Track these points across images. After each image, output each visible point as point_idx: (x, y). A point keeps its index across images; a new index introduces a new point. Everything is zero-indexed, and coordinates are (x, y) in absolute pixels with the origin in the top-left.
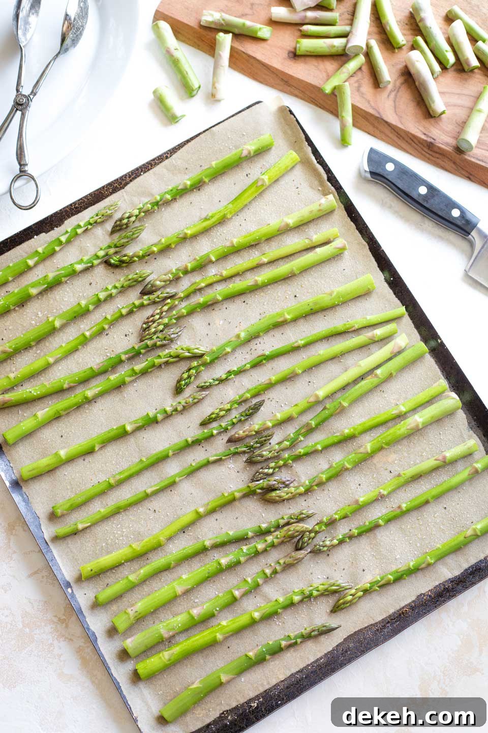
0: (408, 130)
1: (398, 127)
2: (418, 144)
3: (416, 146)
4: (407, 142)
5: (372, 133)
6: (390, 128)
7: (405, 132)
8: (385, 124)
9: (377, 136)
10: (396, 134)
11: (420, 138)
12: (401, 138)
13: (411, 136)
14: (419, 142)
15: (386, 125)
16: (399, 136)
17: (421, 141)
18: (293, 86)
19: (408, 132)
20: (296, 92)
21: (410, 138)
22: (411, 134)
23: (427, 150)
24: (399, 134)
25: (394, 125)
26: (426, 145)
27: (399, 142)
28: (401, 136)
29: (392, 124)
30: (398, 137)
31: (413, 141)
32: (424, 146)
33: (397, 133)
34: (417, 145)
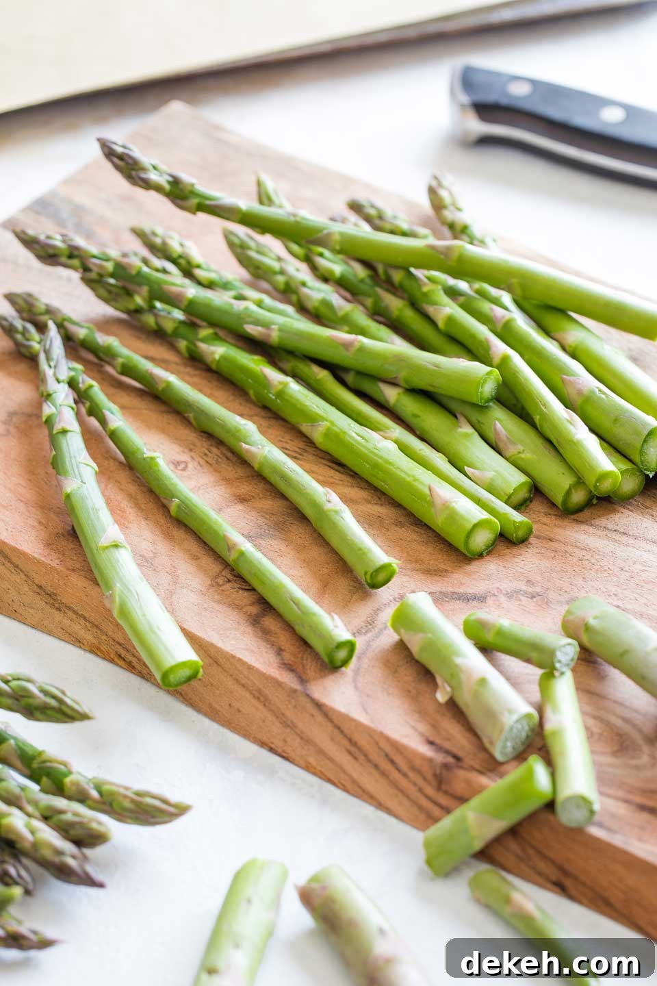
0: (380, 727)
1: (352, 720)
2: (411, 774)
3: (404, 783)
4: (376, 766)
5: (278, 744)
6: (329, 726)
7: (371, 736)
8: (315, 711)
9: (292, 755)
11: (415, 753)
12: (362, 758)
13: (388, 749)
14: (413, 768)
15: (319, 717)
16: (353, 749)
17: (418, 762)
18: (70, 608)
19: (382, 734)
20: (78, 628)
21: (387, 755)
22: (388, 740)
23: (430, 791)
24: (355, 744)
25: (339, 714)
26: (429, 776)
27: (355, 769)
28: (360, 749)
29: (334, 711)
30: (350, 753)
31: (392, 762)
32: (425, 779)
33: (350, 740)
34: (405, 775)
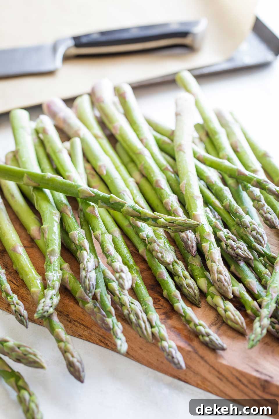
2: (249, 385)
4: (232, 383)
6: (208, 366)
8: (200, 360)
9: (190, 381)
10: (216, 373)
11: (251, 376)
12: (224, 380)
13: (237, 375)
14: (250, 383)
16: (220, 376)
17: (252, 380)
18: (76, 321)
19: (234, 368)
21: (237, 378)
22: (237, 370)
23: (259, 393)
24: (221, 374)
26: (258, 386)
27: (221, 385)
28: (223, 376)
30: (218, 378)
31: (240, 381)
32: (256, 387)
33: (218, 372)
34: (246, 386)
